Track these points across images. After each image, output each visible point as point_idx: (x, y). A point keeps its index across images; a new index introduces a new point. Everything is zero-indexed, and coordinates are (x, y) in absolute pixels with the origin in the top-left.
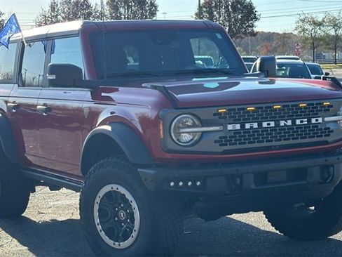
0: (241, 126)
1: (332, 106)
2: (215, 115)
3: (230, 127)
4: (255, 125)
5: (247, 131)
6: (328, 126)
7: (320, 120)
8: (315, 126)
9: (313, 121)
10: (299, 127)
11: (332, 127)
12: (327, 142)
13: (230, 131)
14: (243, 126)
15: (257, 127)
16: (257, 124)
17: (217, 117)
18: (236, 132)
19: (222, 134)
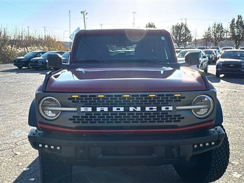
0: (92, 109)
1: (184, 98)
2: (69, 99)
3: (83, 109)
4: (106, 109)
5: (99, 113)
6: (178, 113)
7: (171, 108)
8: (165, 113)
9: (163, 108)
10: (148, 113)
11: (183, 114)
12: (176, 127)
13: (82, 112)
14: (94, 109)
15: (107, 110)
16: (107, 108)
17: (71, 101)
18: (88, 113)
19: (76, 114)
